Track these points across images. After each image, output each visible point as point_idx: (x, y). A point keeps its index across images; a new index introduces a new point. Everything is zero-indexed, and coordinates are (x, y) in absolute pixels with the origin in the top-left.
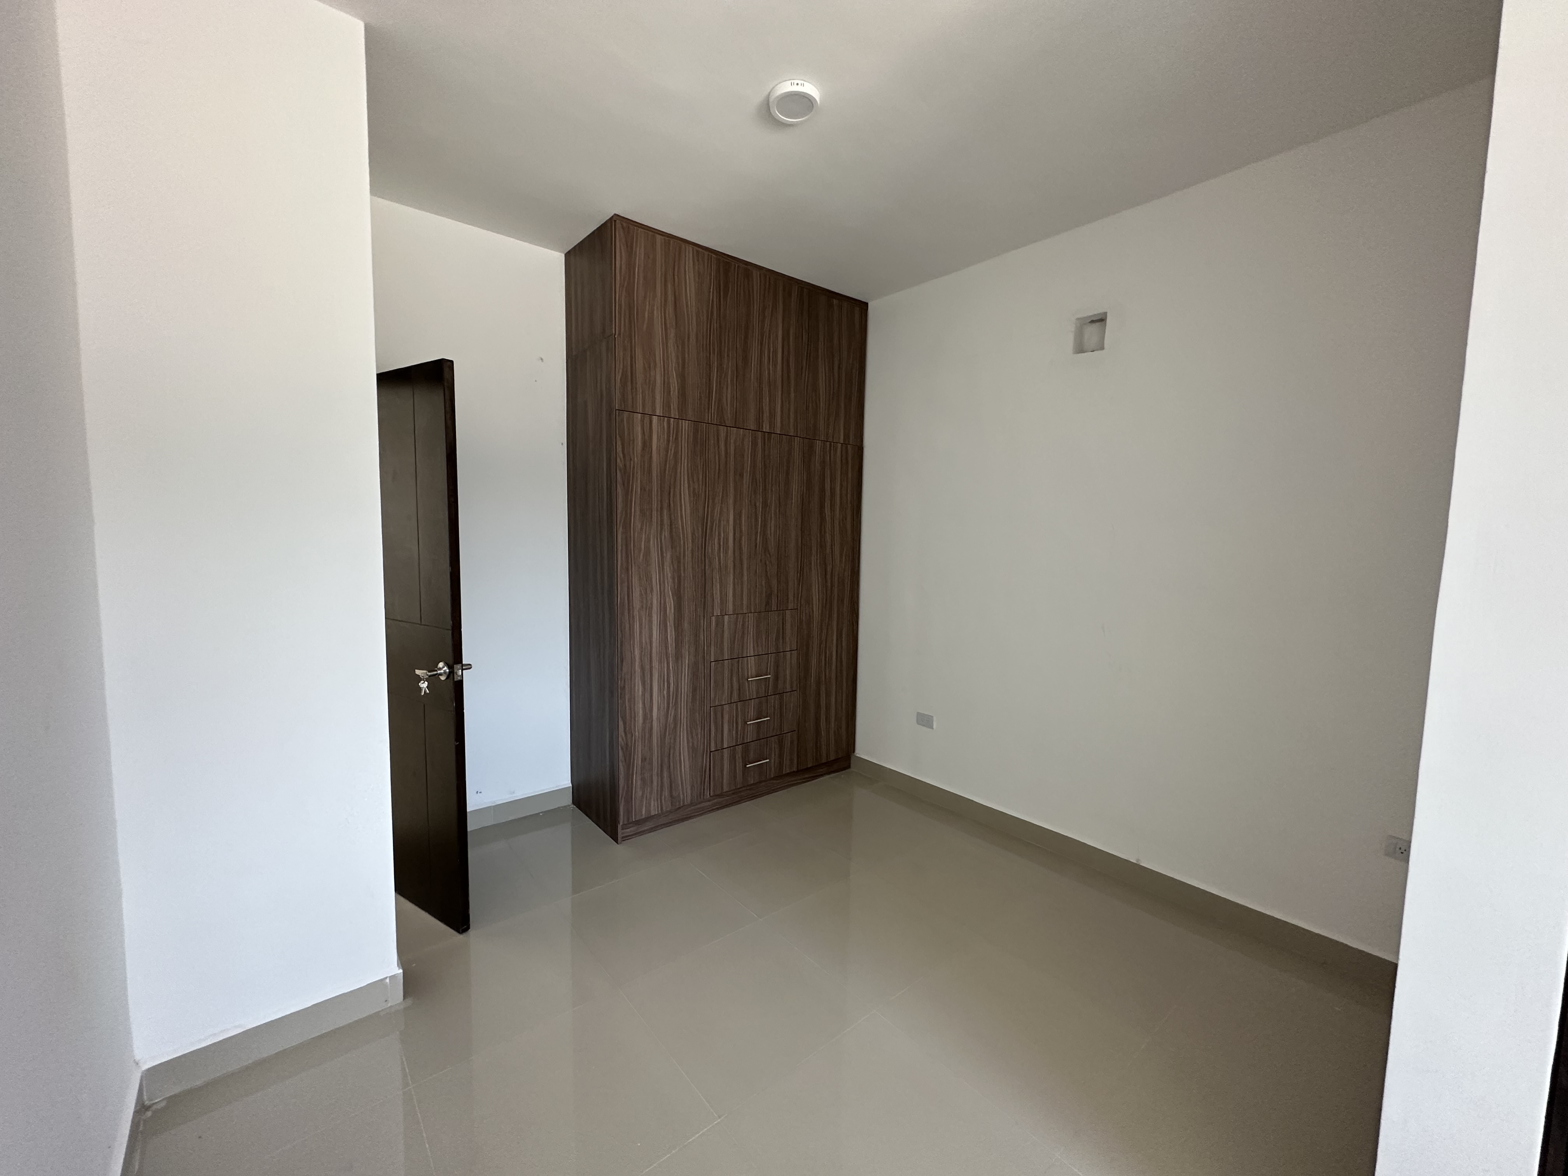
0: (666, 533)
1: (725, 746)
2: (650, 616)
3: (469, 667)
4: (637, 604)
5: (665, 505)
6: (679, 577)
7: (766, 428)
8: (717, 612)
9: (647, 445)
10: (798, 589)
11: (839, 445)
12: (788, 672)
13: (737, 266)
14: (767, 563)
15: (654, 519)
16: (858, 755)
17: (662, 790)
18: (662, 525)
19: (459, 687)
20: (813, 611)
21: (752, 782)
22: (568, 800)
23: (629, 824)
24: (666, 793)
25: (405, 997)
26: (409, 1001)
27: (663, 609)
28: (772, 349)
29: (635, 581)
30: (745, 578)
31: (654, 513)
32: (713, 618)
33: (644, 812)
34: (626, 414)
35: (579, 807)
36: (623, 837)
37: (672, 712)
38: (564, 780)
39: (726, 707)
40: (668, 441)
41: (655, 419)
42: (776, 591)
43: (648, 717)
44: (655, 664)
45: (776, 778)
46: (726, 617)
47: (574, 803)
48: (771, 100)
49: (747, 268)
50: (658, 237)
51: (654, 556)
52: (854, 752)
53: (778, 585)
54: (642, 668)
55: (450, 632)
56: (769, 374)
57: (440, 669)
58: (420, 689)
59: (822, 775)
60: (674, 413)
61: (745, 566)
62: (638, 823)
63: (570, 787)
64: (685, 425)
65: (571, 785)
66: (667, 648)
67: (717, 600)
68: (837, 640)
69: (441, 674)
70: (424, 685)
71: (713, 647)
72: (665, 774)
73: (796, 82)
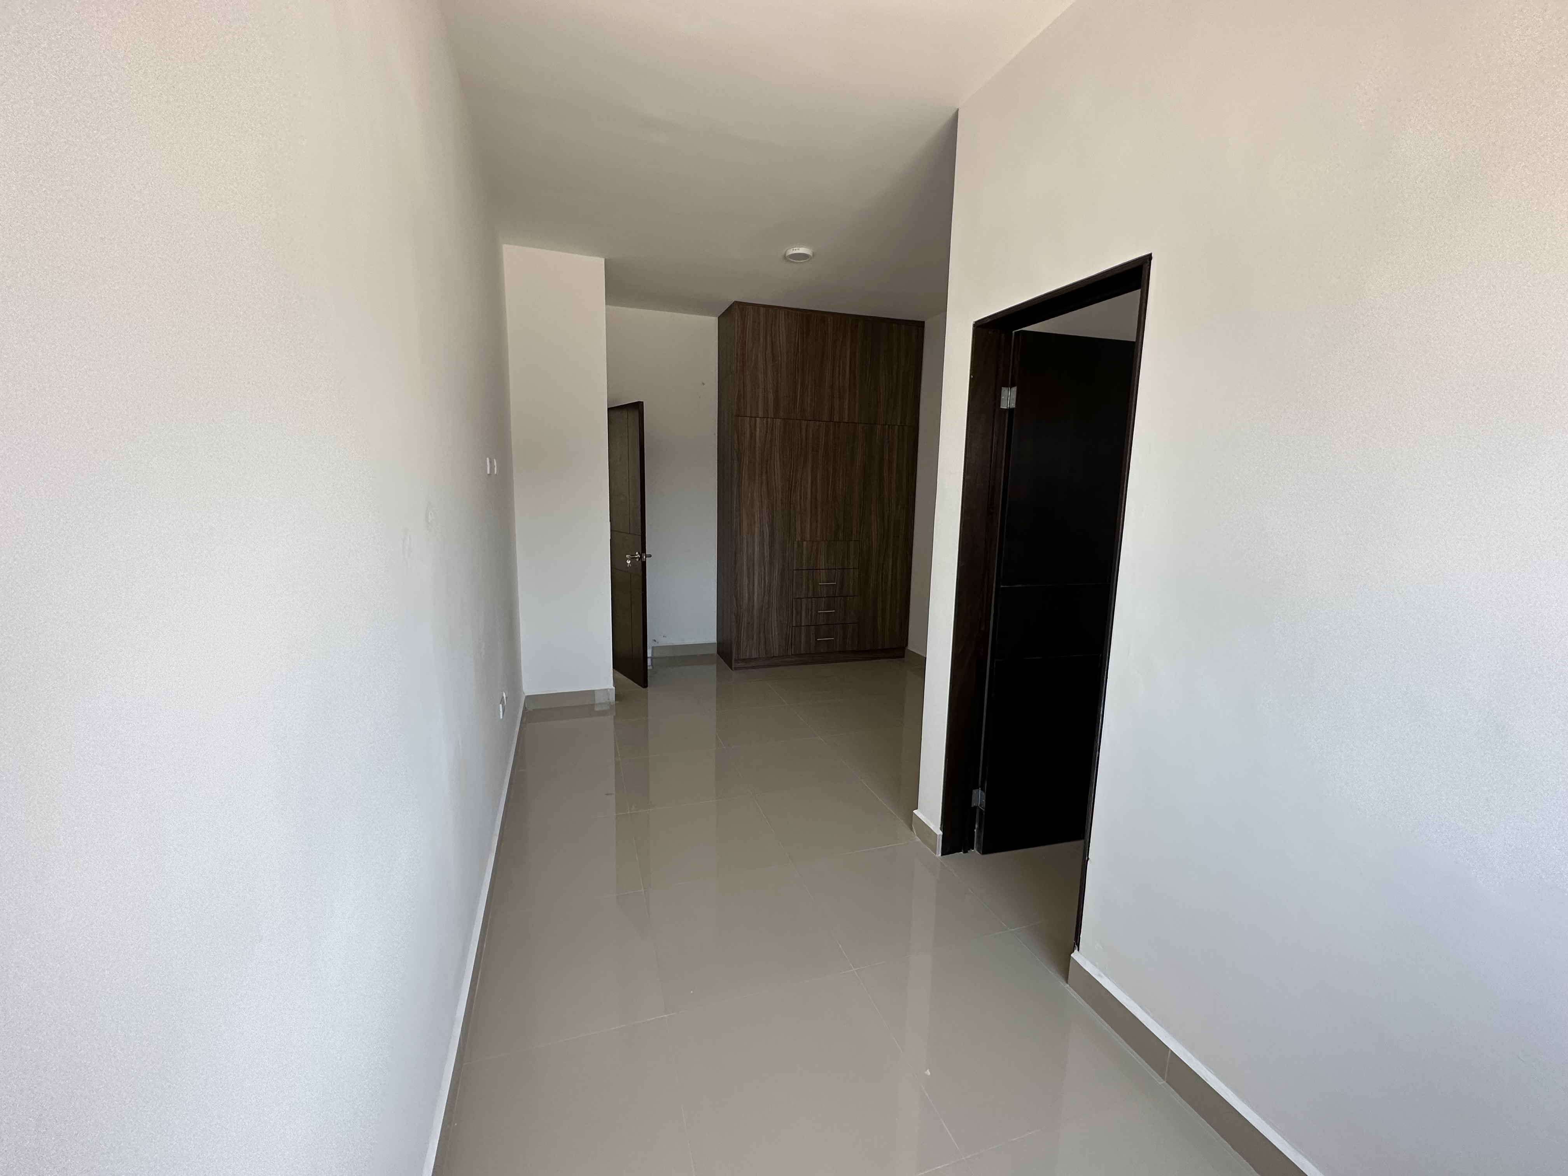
0: (764, 489)
1: (803, 624)
2: (753, 538)
3: (650, 556)
4: (745, 531)
5: (764, 472)
6: (773, 517)
7: (836, 419)
8: (798, 538)
9: (753, 436)
10: (860, 527)
11: (897, 427)
12: (851, 583)
13: (816, 316)
14: (836, 509)
15: (757, 481)
16: (909, 649)
17: (759, 645)
18: (762, 483)
19: (644, 564)
20: (872, 543)
21: (822, 651)
22: (714, 651)
23: (738, 660)
24: (762, 646)
25: (615, 700)
26: (617, 702)
27: (762, 534)
28: (841, 366)
29: (744, 517)
30: (819, 518)
31: (757, 477)
32: (796, 543)
33: (748, 654)
34: (740, 418)
35: (719, 654)
36: (735, 668)
37: (767, 598)
38: (713, 639)
39: (804, 601)
40: (767, 432)
41: (758, 419)
42: (842, 527)
43: (751, 599)
44: (756, 567)
45: (840, 652)
46: (805, 543)
47: (718, 652)
48: (787, 255)
49: (823, 316)
50: (762, 309)
51: (757, 503)
52: (907, 645)
53: (844, 523)
54: (748, 570)
55: (640, 537)
56: (839, 382)
57: (636, 555)
58: (627, 563)
59: (880, 658)
60: (771, 415)
61: (819, 510)
62: (744, 660)
63: (715, 643)
64: (778, 422)
65: (716, 642)
66: (764, 558)
67: (798, 532)
68: (893, 565)
69: (636, 558)
70: (629, 562)
71: (795, 561)
72: (762, 635)
73: (795, 248)
